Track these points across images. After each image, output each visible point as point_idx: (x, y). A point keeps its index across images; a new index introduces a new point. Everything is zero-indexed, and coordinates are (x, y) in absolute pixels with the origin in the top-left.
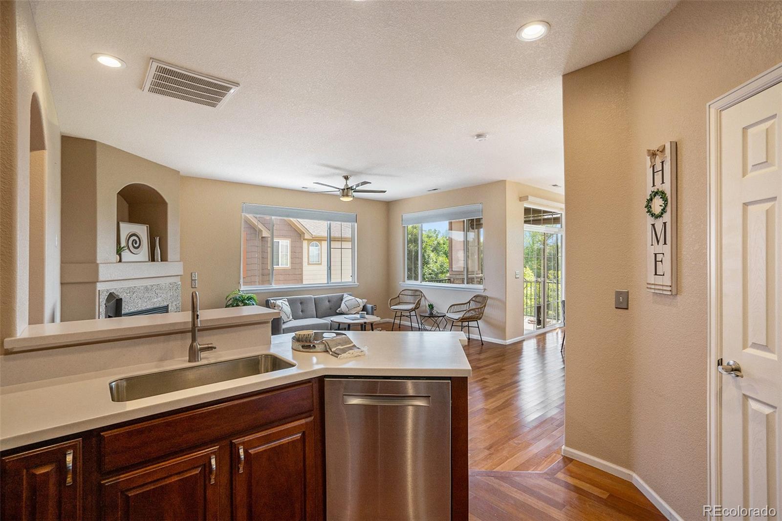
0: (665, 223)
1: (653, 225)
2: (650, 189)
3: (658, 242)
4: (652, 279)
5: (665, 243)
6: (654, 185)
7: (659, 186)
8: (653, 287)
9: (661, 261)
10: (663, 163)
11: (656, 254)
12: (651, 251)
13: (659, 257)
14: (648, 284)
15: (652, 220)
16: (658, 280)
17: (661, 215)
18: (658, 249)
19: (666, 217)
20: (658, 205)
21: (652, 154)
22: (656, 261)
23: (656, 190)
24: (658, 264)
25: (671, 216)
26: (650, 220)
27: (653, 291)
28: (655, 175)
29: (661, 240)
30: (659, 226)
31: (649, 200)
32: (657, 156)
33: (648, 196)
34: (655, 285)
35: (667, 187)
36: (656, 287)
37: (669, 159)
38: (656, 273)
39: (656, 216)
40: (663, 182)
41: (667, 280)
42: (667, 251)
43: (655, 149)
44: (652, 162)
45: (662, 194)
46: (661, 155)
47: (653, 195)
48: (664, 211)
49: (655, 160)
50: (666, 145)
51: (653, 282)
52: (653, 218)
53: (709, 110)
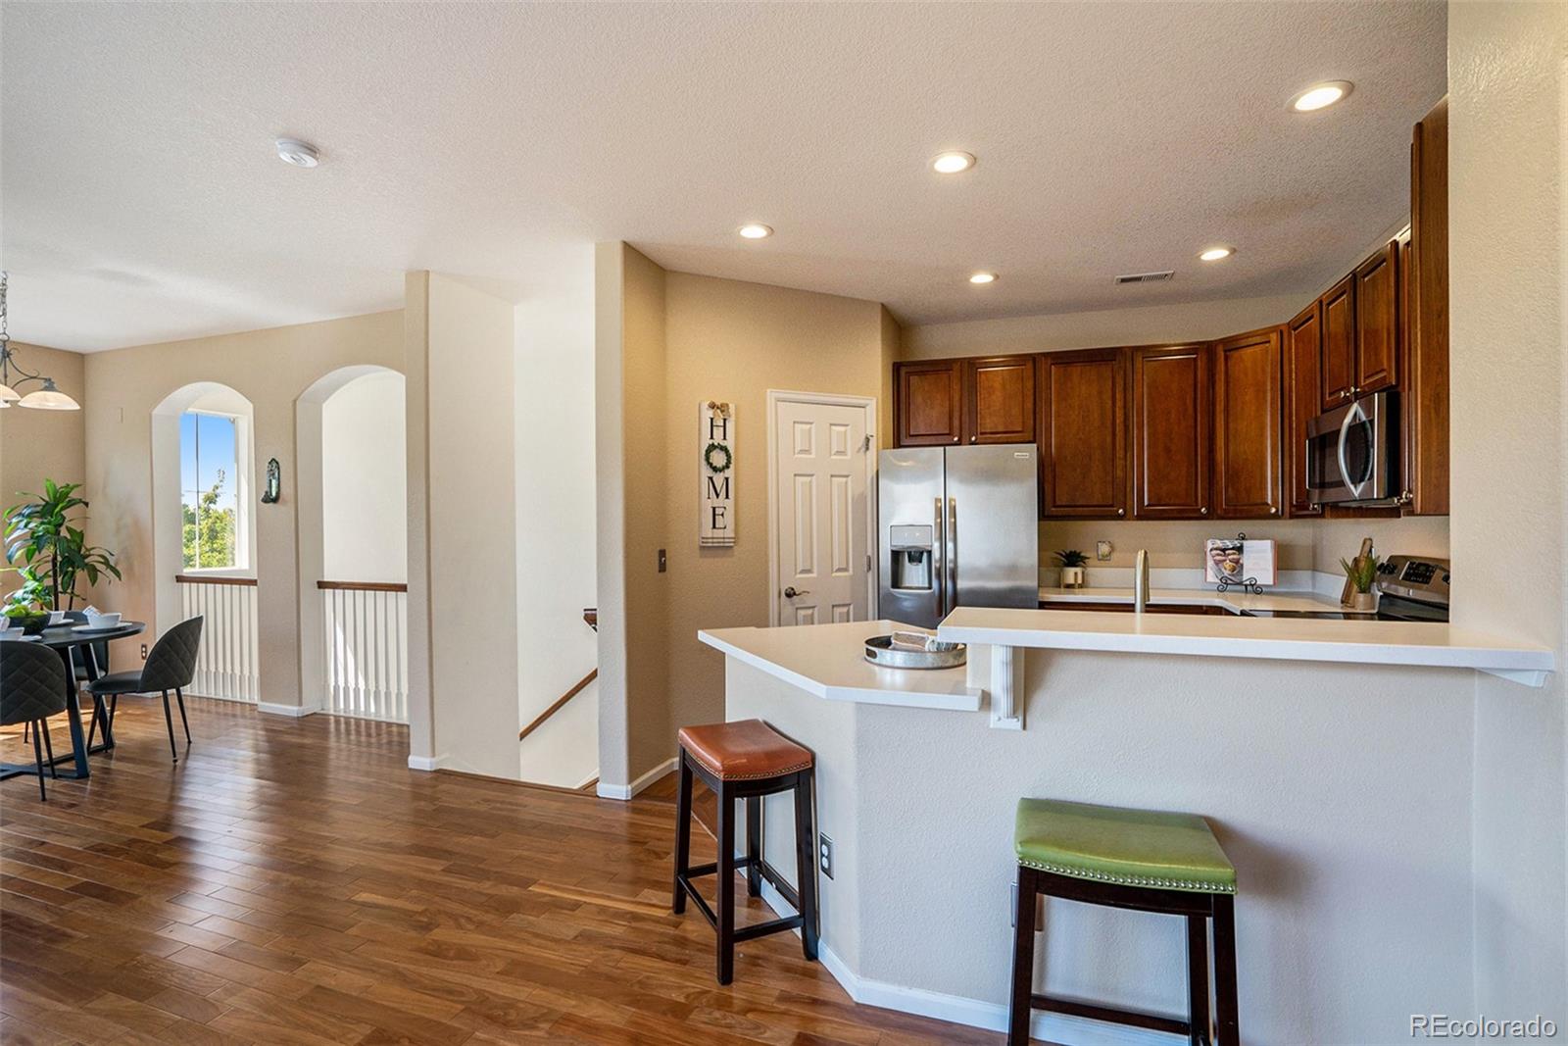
0: (727, 479)
1: (711, 478)
2: (706, 442)
3: (718, 496)
4: (708, 532)
5: (727, 497)
6: (712, 438)
7: (718, 439)
8: (710, 540)
9: (722, 515)
10: (725, 420)
11: (714, 509)
12: (708, 505)
13: (718, 511)
14: (703, 538)
15: (710, 473)
16: (719, 533)
17: (722, 470)
18: (717, 502)
19: (729, 473)
20: (718, 459)
21: (713, 406)
22: (714, 515)
23: (716, 444)
24: (717, 517)
25: (735, 473)
26: (706, 472)
27: (710, 545)
28: (715, 428)
29: (723, 494)
30: (719, 479)
31: (707, 451)
32: (719, 411)
33: (705, 447)
34: (713, 538)
35: (730, 444)
36: (715, 540)
37: (733, 418)
38: (714, 527)
39: (715, 469)
40: (725, 439)
41: (729, 533)
42: (730, 503)
43: (718, 403)
44: (710, 413)
45: (724, 449)
46: (722, 411)
47: (712, 448)
48: (727, 466)
49: (714, 414)
50: (730, 405)
51: (710, 535)
52: (711, 470)
53: (771, 395)
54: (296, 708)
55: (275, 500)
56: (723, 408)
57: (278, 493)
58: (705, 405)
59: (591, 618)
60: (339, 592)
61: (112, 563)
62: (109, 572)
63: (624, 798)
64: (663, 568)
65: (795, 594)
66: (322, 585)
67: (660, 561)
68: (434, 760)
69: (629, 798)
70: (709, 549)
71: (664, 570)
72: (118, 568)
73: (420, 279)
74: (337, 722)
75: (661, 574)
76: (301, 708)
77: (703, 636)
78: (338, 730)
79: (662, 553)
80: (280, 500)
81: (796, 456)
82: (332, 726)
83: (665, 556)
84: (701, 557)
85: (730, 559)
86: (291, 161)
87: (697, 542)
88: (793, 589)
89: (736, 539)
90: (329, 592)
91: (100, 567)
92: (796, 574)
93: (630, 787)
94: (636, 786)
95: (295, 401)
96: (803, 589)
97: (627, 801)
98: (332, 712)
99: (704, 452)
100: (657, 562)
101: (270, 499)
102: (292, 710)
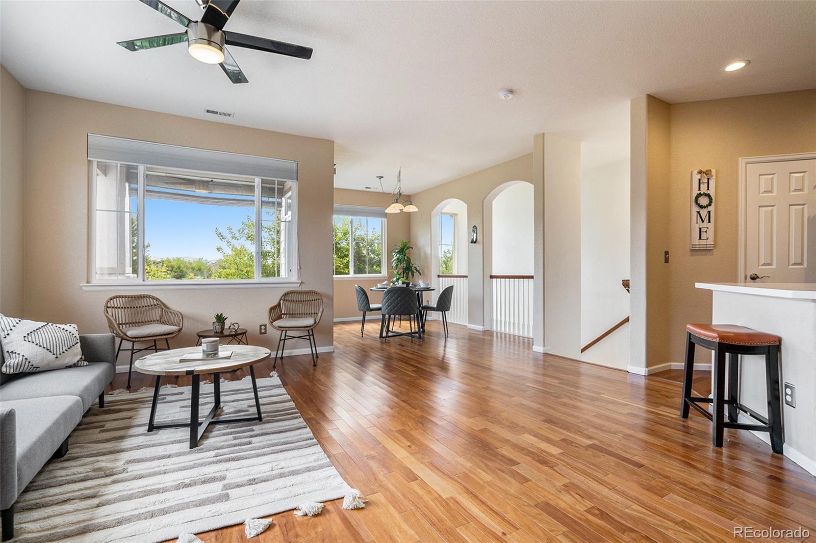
0: (709, 212)
1: (699, 212)
2: (696, 192)
3: (703, 221)
4: (696, 241)
5: (709, 222)
6: (699, 190)
7: (704, 189)
8: (698, 246)
9: (706, 232)
10: (708, 179)
11: (700, 229)
12: (696, 226)
13: (702, 230)
14: (692, 245)
15: (698, 209)
16: (703, 242)
17: (706, 207)
18: (701, 225)
19: (710, 208)
20: (704, 201)
21: (700, 172)
22: (700, 232)
23: (702, 193)
24: (702, 233)
25: (715, 208)
26: (695, 209)
27: (698, 248)
28: (701, 185)
29: (706, 221)
30: (704, 213)
31: (696, 197)
32: (704, 174)
33: (695, 195)
34: (699, 245)
35: (712, 192)
36: (700, 246)
37: (714, 177)
38: (700, 238)
39: (701, 207)
40: (708, 189)
41: (711, 241)
42: (711, 226)
43: (704, 170)
44: (699, 176)
45: (709, 196)
46: (706, 174)
47: (699, 195)
48: (710, 205)
49: (701, 177)
50: (712, 170)
51: (697, 243)
52: (699, 207)
53: (742, 161)
54: (482, 327)
55: (475, 242)
56: (708, 173)
57: (476, 239)
58: (696, 172)
59: (626, 284)
60: (499, 280)
61: (418, 269)
62: (417, 273)
63: (644, 374)
64: (667, 261)
65: (758, 277)
66: (492, 277)
67: (665, 256)
68: (544, 348)
69: (647, 375)
70: (695, 251)
71: (668, 262)
72: (420, 271)
73: (541, 138)
74: (497, 333)
75: (666, 264)
76: (484, 327)
77: (698, 285)
78: (497, 336)
79: (667, 253)
80: (477, 242)
81: (761, 195)
82: (495, 335)
83: (668, 254)
84: (691, 256)
85: (710, 257)
86: (504, 98)
87: (689, 247)
88: (756, 275)
89: (715, 245)
90: (494, 280)
91: (415, 271)
92: (759, 266)
93: (647, 370)
94: (650, 370)
95: (483, 201)
96: (764, 275)
97: (645, 376)
98: (495, 330)
99: (694, 198)
100: (664, 257)
101: (473, 242)
102: (480, 328)
